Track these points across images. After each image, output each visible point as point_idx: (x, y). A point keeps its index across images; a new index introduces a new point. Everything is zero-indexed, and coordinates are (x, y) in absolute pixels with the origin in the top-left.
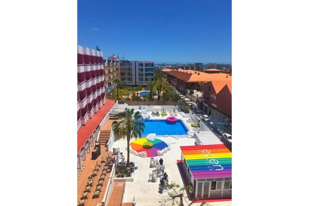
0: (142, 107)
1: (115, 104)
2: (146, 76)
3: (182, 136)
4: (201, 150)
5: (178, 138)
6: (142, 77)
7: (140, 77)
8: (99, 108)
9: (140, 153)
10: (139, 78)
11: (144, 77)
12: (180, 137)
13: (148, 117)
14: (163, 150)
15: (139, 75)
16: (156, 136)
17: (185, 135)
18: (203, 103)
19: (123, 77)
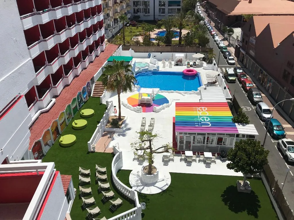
0: (151, 55)
1: (117, 51)
2: (169, 6)
3: (191, 92)
4: (197, 107)
5: (184, 95)
6: (163, 7)
7: (160, 7)
8: (97, 56)
9: (136, 107)
10: (160, 9)
11: (167, 8)
12: (188, 93)
13: (156, 68)
14: (161, 106)
15: (160, 5)
16: (160, 91)
17: (194, 91)
18: (241, 49)
19: (136, 8)
